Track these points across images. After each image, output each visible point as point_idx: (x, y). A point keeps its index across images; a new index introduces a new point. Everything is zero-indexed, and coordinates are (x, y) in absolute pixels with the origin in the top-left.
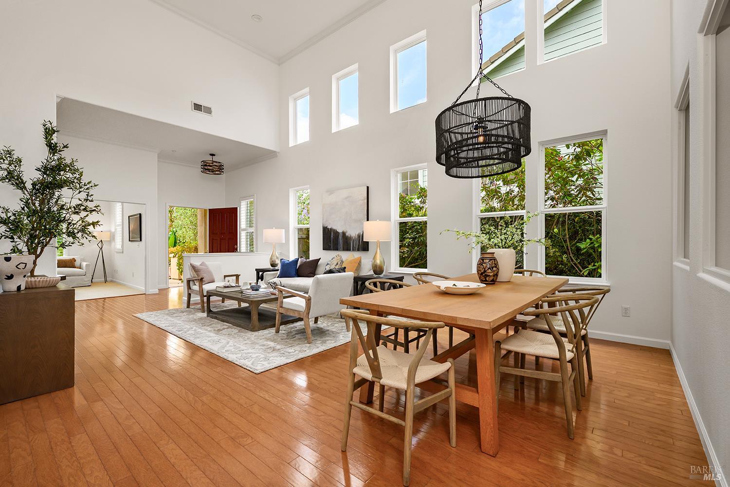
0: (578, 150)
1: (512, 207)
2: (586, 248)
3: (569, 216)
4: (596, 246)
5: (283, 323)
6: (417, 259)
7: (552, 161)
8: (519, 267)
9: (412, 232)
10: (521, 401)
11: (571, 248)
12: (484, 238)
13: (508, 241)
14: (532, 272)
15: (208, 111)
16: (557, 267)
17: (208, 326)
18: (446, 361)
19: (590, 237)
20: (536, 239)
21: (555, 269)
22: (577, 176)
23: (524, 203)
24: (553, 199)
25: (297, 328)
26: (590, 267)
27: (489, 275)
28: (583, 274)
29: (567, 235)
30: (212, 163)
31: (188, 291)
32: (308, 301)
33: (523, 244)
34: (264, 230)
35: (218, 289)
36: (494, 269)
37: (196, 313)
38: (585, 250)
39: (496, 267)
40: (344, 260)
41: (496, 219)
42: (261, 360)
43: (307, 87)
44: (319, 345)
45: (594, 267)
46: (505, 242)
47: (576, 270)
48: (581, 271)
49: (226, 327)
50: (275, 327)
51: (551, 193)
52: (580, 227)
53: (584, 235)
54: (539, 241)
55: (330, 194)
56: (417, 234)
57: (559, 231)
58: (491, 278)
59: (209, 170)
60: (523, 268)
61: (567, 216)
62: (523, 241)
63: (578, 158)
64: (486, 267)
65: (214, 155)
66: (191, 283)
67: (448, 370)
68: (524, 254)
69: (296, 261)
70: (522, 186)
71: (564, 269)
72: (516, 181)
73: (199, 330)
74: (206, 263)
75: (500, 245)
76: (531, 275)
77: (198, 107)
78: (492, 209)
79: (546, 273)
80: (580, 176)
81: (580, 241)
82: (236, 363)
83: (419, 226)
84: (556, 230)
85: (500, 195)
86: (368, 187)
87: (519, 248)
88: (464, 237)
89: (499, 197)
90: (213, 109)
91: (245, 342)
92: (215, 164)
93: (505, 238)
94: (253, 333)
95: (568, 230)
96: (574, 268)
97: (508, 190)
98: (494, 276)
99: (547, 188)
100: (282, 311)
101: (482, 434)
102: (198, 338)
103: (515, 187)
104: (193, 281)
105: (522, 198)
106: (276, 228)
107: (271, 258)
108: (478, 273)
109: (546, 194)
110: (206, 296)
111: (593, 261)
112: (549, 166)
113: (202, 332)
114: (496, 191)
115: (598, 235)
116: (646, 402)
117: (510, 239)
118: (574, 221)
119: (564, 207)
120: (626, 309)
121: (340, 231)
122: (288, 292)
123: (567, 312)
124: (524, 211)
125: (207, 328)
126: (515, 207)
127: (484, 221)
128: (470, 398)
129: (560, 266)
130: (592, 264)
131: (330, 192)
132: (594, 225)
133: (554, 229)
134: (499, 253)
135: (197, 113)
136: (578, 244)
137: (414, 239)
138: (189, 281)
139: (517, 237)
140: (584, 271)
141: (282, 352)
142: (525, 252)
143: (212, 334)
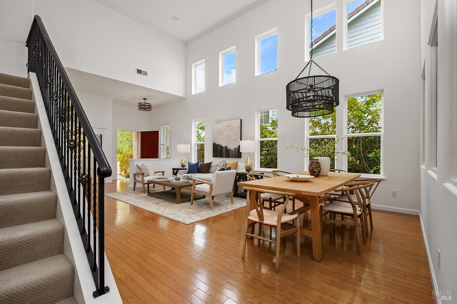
0: (368, 99)
1: (328, 132)
2: (372, 157)
3: (362, 138)
4: (378, 156)
5: (195, 199)
6: (270, 163)
7: (352, 106)
8: (332, 168)
9: (267, 147)
10: (333, 239)
11: (364, 157)
12: (313, 151)
13: (326, 153)
14: (340, 171)
15: (145, 74)
16: (355, 168)
17: (150, 201)
18: (295, 214)
19: (375, 150)
20: (342, 152)
21: (354, 169)
22: (367, 114)
23: (335, 130)
24: (353, 127)
25: (203, 202)
26: (375, 168)
27: (316, 172)
28: (371, 172)
29: (361, 149)
30: (145, 104)
31: (134, 181)
32: (211, 186)
33: (334, 155)
34: (178, 145)
35: (154, 180)
36: (318, 168)
37: (140, 194)
38: (372, 158)
39: (319, 167)
40: (227, 164)
41: (318, 139)
42: (187, 218)
43: (204, 59)
44: (218, 211)
45: (377, 169)
46: (325, 154)
47: (367, 170)
48: (369, 171)
49: (161, 201)
50: (190, 201)
51: (352, 124)
52: (369, 145)
53: (372, 149)
54: (344, 153)
55: (218, 124)
56: (270, 148)
57: (356, 147)
58: (317, 173)
59: (143, 108)
60: (334, 168)
61: (361, 138)
62: (334, 153)
63: (368, 103)
64: (314, 167)
65: (146, 99)
66: (136, 176)
67: (296, 218)
68: (335, 160)
69: (198, 164)
70: (334, 120)
71: (360, 170)
72: (330, 117)
73: (146, 203)
74: (145, 164)
75: (322, 155)
76: (339, 172)
77: (139, 72)
78: (316, 134)
79: (348, 172)
80: (369, 114)
81: (369, 153)
82: (174, 219)
83: (271, 143)
84: (354, 146)
85: (320, 124)
86: (241, 120)
87: (332, 157)
88: (301, 150)
89: (320, 126)
90: (148, 73)
91: (175, 209)
92: (147, 104)
93: (324, 151)
94: (178, 205)
95: (362, 146)
96: (366, 169)
97: (326, 122)
98: (318, 172)
99: (349, 121)
100: (194, 192)
101: (314, 251)
102: (148, 207)
103: (330, 120)
104: (137, 175)
105: (334, 127)
106: (184, 144)
107: (182, 162)
108: (309, 171)
109: (348, 124)
110: (146, 184)
111: (377, 165)
112: (350, 108)
113: (148, 204)
114: (318, 122)
115: (380, 150)
116: (401, 240)
117: (327, 152)
118: (365, 141)
119: (359, 133)
120: (394, 192)
121: (224, 145)
122: (199, 181)
123: (358, 190)
124: (336, 135)
125: (150, 202)
126: (330, 132)
127: (312, 141)
128: (307, 233)
129: (357, 168)
130: (376, 167)
131: (218, 122)
132: (377, 144)
133: (353, 146)
134: (321, 159)
135: (139, 75)
136: (368, 155)
137: (268, 151)
138: (135, 175)
139: (331, 151)
140: (371, 171)
141: (197, 214)
142: (336, 159)
143: (154, 205)
